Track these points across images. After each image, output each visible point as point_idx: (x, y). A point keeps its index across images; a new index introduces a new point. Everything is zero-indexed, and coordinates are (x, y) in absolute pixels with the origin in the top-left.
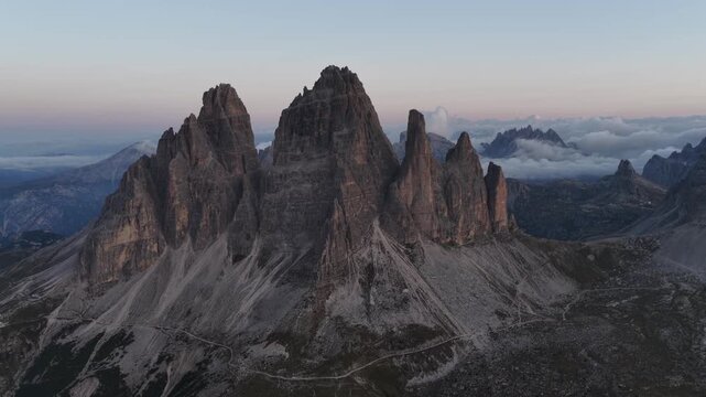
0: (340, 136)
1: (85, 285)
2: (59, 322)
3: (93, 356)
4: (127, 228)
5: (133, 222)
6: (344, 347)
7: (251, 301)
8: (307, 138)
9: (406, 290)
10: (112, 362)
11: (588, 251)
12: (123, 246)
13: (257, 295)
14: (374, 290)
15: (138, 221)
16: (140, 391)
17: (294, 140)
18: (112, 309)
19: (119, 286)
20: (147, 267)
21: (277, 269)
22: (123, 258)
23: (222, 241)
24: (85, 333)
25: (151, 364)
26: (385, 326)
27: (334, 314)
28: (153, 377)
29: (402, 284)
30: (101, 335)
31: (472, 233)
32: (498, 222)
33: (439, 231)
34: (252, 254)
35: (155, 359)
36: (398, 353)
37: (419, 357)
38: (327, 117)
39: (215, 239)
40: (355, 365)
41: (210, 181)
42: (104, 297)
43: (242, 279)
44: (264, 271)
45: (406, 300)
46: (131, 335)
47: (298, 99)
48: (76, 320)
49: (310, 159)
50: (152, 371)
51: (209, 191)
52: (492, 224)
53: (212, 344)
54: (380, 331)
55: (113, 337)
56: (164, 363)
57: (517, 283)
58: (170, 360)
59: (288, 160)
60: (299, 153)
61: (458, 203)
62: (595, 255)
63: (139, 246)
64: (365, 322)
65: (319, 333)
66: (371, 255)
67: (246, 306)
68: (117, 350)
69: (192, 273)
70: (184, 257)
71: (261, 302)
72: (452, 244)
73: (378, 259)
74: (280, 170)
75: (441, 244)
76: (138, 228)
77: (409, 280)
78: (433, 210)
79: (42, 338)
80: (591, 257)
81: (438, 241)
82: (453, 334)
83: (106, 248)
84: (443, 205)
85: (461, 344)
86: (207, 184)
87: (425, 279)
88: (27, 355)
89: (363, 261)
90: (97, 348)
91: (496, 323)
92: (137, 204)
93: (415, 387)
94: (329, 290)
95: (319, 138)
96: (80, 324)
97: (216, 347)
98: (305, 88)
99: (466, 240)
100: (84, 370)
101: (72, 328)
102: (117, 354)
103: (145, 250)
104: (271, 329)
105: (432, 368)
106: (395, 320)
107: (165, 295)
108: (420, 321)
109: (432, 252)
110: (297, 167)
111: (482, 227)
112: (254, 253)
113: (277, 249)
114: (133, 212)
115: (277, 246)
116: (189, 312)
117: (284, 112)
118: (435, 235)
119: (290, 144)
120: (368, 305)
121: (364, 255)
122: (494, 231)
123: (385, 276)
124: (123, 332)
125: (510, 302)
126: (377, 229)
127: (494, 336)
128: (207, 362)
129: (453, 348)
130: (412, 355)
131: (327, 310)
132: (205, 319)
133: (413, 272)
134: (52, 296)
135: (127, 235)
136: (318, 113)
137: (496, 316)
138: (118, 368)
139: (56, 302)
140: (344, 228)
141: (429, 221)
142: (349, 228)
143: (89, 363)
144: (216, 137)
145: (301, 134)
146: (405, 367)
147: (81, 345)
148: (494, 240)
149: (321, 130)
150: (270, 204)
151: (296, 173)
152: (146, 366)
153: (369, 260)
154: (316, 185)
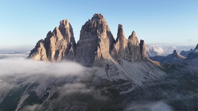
0: (99, 31)
2: (18, 81)
4: (38, 55)
6: (101, 83)
8: (89, 32)
9: (118, 71)
10: (33, 90)
11: (168, 65)
14: (109, 70)
15: (41, 54)
16: (41, 97)
24: (25, 83)
26: (113, 79)
27: (98, 76)
28: (45, 94)
29: (117, 69)
30: (30, 83)
31: (136, 58)
32: (143, 56)
33: (127, 57)
35: (45, 89)
36: (117, 85)
37: (123, 87)
38: (95, 26)
40: (105, 88)
45: (118, 73)
46: (38, 83)
47: (87, 22)
49: (90, 38)
50: (45, 92)
51: (61, 47)
52: (141, 56)
54: (111, 80)
55: (33, 84)
56: (48, 90)
57: (149, 71)
58: (50, 89)
59: (84, 38)
60: (87, 36)
61: (132, 50)
62: (170, 66)
64: (107, 78)
65: (94, 80)
72: (131, 61)
73: (110, 63)
74: (82, 41)
75: (127, 61)
77: (119, 69)
78: (125, 51)
80: (169, 67)
82: (132, 82)
84: (128, 50)
85: (135, 84)
86: (61, 45)
87: (123, 69)
89: (106, 63)
90: (29, 86)
91: (144, 80)
92: (41, 49)
93: (122, 94)
94: (96, 70)
95: (93, 32)
96: (23, 81)
98: (89, 20)
99: (134, 60)
100: (25, 92)
101: (21, 82)
102: (34, 88)
104: (80, 80)
105: (127, 90)
106: (115, 78)
108: (123, 78)
109: (125, 62)
110: (87, 40)
111: (139, 57)
114: (40, 51)
115: (81, 61)
117: (83, 26)
118: (126, 58)
119: (84, 34)
120: (108, 75)
122: (142, 58)
123: (112, 67)
124: (36, 83)
125: (148, 76)
126: (109, 56)
127: (144, 83)
129: (132, 85)
130: (121, 86)
131: (96, 75)
133: (120, 67)
135: (38, 57)
136: (92, 25)
137: (144, 79)
138: (35, 91)
140: (100, 54)
141: (124, 54)
142: (102, 55)
143: (26, 90)
144: (63, 33)
145: (88, 32)
146: (119, 89)
147: (24, 86)
148: (142, 61)
149: (93, 30)
150: (79, 50)
151: (86, 41)
152: (43, 91)
153: (107, 63)
154: (92, 44)
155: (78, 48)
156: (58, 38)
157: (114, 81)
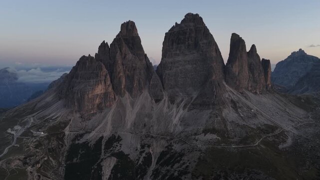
0: (203, 44)
1: (78, 115)
2: (72, 133)
3: (103, 147)
4: (100, 86)
5: (103, 83)
6: (247, 133)
7: (177, 118)
8: (182, 45)
9: (252, 111)
10: (117, 149)
11: (300, 98)
12: (98, 95)
13: (179, 115)
14: (239, 110)
15: (105, 83)
16: (140, 162)
17: (174, 47)
18: (101, 126)
19: (98, 115)
20: (110, 105)
21: (182, 104)
22: (97, 101)
23: (146, 93)
24: (92, 137)
25: (139, 149)
26: (254, 124)
27: (230, 120)
28: (144, 155)
29: (250, 108)
30: (102, 137)
31: (261, 89)
32: (268, 85)
33: (251, 87)
34: (165, 98)
35: (139, 147)
36: (268, 135)
37: (277, 137)
38: (193, 35)
39: (141, 93)
40: (257, 140)
41: (134, 65)
42: (91, 121)
43: (165, 110)
44: (175, 106)
45: (255, 114)
46: (119, 137)
47: (173, 28)
48: (81, 132)
49: (186, 55)
50: (141, 153)
51: (134, 70)
52: (266, 86)
53: (168, 138)
55: (109, 139)
56: (146, 148)
57: (286, 109)
58: (149, 146)
59: (173, 56)
60: (178, 52)
61: (256, 75)
63: (106, 95)
64: (245, 123)
66: (230, 96)
67: (175, 121)
68: (115, 144)
69: (137, 108)
70: (128, 101)
71: (183, 118)
72: (256, 93)
73: (234, 97)
74: (170, 60)
76: (106, 86)
77: (251, 107)
78: (248, 77)
79: (66, 141)
80: (303, 101)
81: (251, 91)
82: (282, 128)
83: (90, 96)
86: (132, 66)
87: (256, 106)
88: (62, 149)
89: (228, 98)
90: (103, 143)
91: (293, 124)
92: (104, 74)
93: (283, 149)
94: (220, 110)
95: (189, 45)
96: (84, 134)
97: (172, 139)
98: (176, 23)
99: (260, 92)
100: (103, 154)
101: (81, 136)
102: (117, 146)
103: (110, 97)
104: (202, 128)
105: (285, 141)
107: (127, 118)
108: (266, 123)
109: (250, 95)
110: (180, 58)
112: (166, 98)
113: (177, 96)
114: (103, 78)
115: (177, 94)
116: (145, 125)
117: (166, 33)
119: (172, 49)
120: (242, 117)
121: (227, 96)
123: (241, 105)
124: (114, 136)
126: (226, 86)
127: (296, 128)
128: (171, 145)
129: (286, 133)
130: (274, 136)
131: (226, 119)
132: (155, 128)
133: (250, 103)
134: (62, 121)
135: (100, 90)
136: (188, 34)
137: (290, 121)
138: (122, 152)
139: (66, 124)
141: (246, 83)
143: (103, 151)
144: (131, 45)
145: (178, 44)
146: (274, 141)
147: (93, 143)
148: (269, 92)
149: (190, 42)
150: (169, 75)
151: (180, 61)
152: (136, 150)
153: (230, 98)
154: (194, 66)
155: (167, 72)
156: (125, 55)
157: (259, 128)
